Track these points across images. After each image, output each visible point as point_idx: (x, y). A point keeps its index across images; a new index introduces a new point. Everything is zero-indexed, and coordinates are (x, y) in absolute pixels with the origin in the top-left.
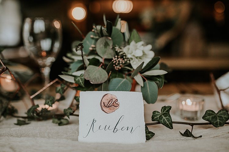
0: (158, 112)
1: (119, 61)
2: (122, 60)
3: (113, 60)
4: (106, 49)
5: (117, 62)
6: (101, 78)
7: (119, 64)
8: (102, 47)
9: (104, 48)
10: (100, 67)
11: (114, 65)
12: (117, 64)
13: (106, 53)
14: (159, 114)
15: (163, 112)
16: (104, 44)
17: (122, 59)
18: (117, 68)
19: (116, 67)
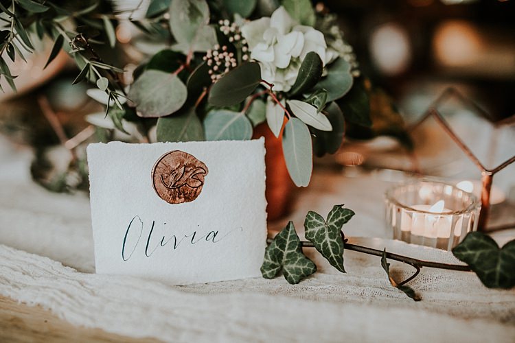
0: (318, 217)
1: (223, 60)
2: (231, 58)
3: (205, 58)
4: (195, 26)
5: (218, 63)
6: (166, 103)
7: (222, 68)
8: (185, 20)
9: (189, 23)
10: (175, 74)
11: (210, 72)
12: (216, 68)
13: (198, 38)
14: (319, 222)
15: (332, 220)
16: (188, 11)
17: (232, 55)
18: (216, 79)
19: (213, 77)
